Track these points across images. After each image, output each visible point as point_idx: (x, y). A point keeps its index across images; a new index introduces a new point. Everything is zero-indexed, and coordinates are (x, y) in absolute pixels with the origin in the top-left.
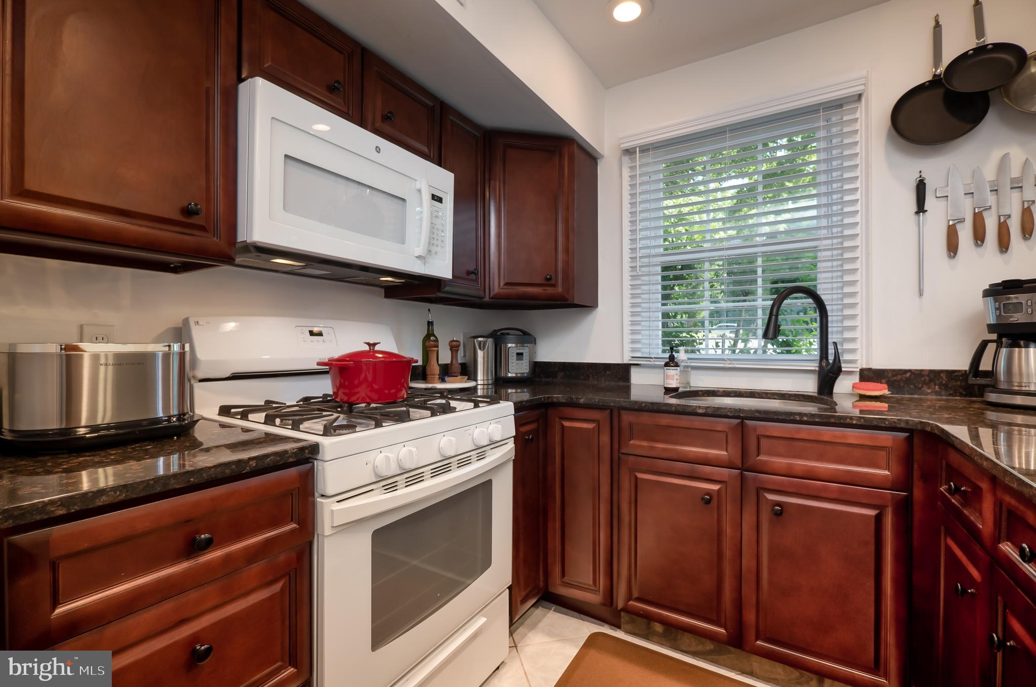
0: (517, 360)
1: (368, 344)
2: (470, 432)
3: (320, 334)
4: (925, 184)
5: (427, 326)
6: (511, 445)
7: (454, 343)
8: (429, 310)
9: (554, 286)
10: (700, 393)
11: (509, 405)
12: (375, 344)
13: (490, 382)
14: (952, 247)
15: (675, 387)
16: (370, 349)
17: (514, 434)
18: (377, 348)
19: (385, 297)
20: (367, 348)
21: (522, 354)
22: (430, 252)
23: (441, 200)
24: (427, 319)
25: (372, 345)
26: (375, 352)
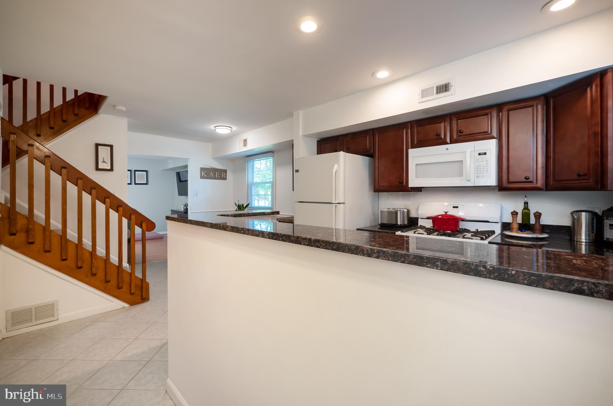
0: (609, 229)
1: (445, 212)
3: (457, 207)
5: (524, 204)
7: (538, 214)
8: (526, 196)
12: (447, 212)
19: (499, 191)
20: (444, 213)
22: (478, 176)
23: (485, 154)
24: (525, 201)
25: (446, 213)
26: (447, 215)
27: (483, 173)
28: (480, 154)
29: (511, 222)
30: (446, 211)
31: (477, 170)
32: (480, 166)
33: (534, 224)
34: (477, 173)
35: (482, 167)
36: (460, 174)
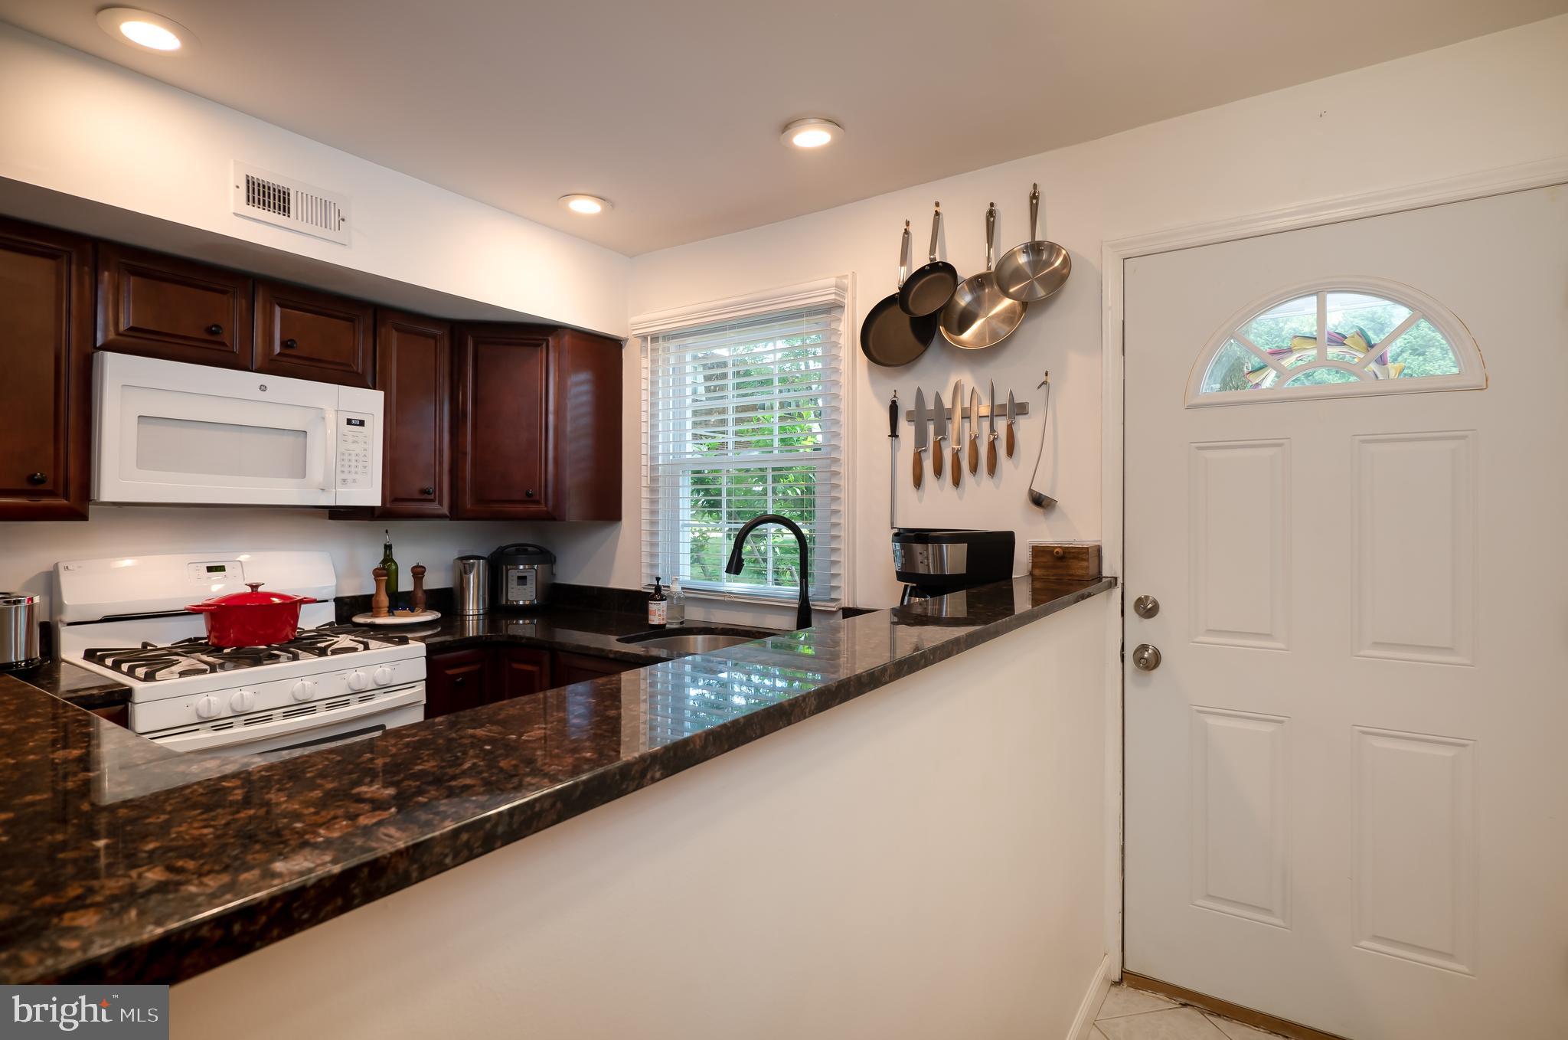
0: (518, 585)
1: (251, 586)
2: (345, 676)
3: (221, 569)
4: (897, 406)
5: (383, 550)
6: (421, 688)
7: (419, 570)
8: (387, 532)
9: (538, 502)
10: (695, 631)
11: (422, 646)
12: (257, 586)
13: (481, 612)
14: (918, 481)
15: (657, 623)
16: (252, 591)
17: (425, 677)
18: (261, 589)
19: (330, 519)
20: (249, 590)
21: (525, 578)
22: (344, 480)
23: (362, 423)
24: (385, 542)
25: (254, 587)
26: (258, 593)
27: (356, 473)
28: (349, 422)
29: (373, 591)
30: (254, 581)
31: (343, 463)
32: (350, 455)
33: (411, 592)
34: (343, 472)
35: (353, 458)
36: (300, 471)
